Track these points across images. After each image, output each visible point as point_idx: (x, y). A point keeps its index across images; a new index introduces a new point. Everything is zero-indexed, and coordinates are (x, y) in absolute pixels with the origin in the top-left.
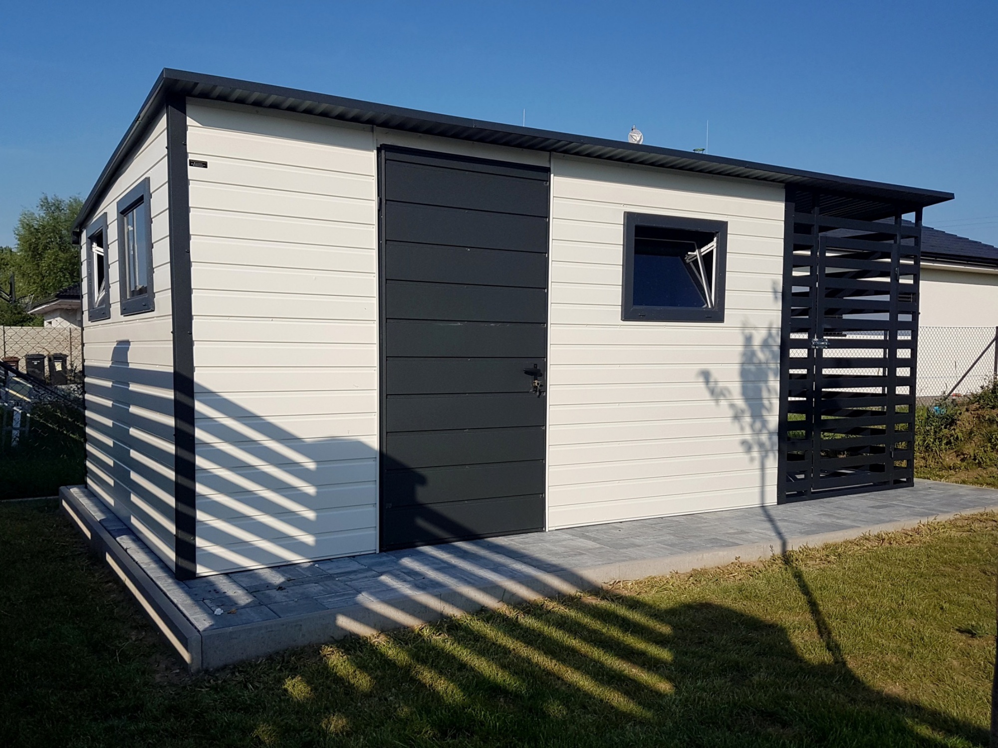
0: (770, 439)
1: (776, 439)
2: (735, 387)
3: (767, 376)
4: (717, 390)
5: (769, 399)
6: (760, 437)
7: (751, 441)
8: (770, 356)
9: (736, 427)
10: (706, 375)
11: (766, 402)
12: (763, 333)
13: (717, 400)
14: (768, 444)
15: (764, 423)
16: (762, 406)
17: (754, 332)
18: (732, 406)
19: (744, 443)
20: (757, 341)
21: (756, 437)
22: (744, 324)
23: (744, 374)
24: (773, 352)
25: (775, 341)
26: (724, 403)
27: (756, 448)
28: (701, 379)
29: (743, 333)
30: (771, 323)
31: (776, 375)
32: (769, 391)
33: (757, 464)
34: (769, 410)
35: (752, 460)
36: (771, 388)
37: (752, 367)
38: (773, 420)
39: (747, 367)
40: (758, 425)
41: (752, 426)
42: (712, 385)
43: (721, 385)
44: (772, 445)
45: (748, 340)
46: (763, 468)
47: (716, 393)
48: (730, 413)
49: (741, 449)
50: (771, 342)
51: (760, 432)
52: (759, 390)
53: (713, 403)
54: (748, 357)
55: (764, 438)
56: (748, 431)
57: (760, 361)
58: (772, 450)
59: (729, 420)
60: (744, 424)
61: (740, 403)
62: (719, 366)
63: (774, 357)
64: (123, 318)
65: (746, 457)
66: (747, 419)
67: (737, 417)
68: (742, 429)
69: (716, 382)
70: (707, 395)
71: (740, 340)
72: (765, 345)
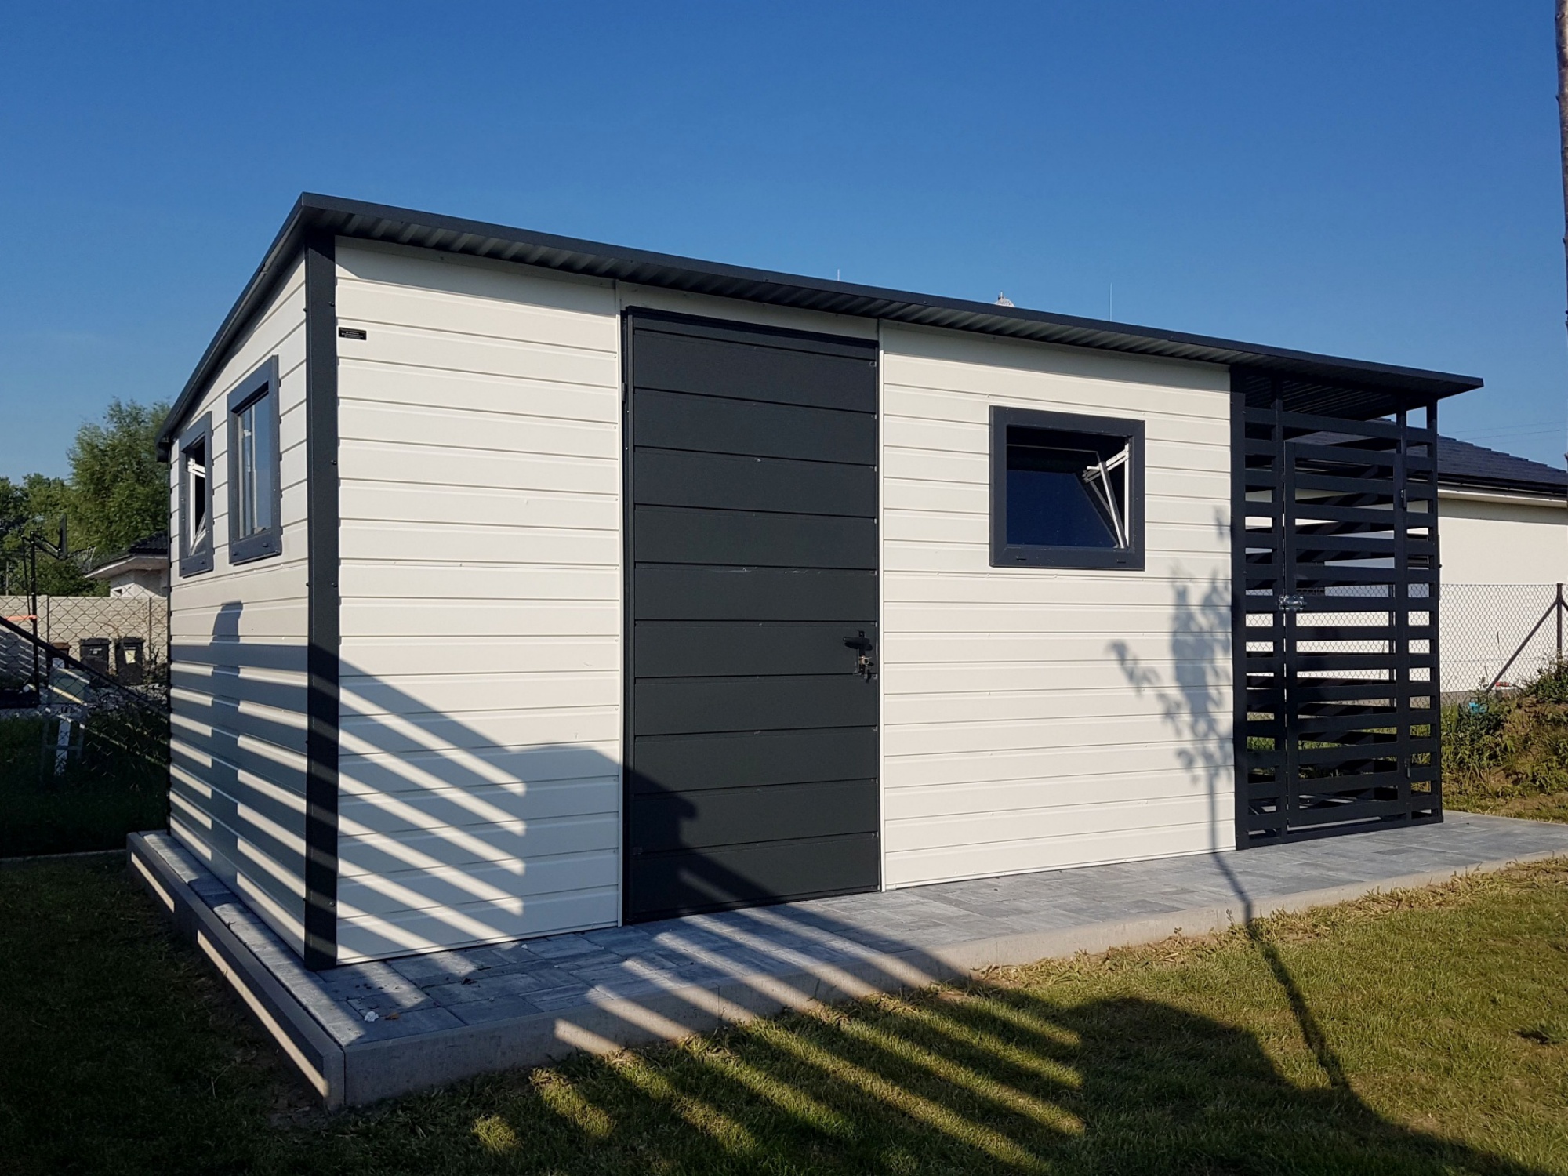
0: (1221, 748)
1: (1230, 747)
2: (1165, 667)
3: (1212, 651)
4: (1139, 673)
5: (1217, 687)
6: (1206, 745)
7: (1192, 752)
8: (1216, 622)
9: (1168, 730)
10: (1120, 650)
11: (1213, 692)
12: (1204, 587)
13: (1138, 689)
14: (1218, 755)
15: (1212, 724)
16: (1208, 697)
17: (1190, 584)
18: (1162, 697)
19: (1181, 753)
20: (1195, 597)
21: (1200, 746)
22: (1174, 572)
23: (1177, 647)
24: (1220, 616)
25: (1222, 599)
26: (1149, 693)
27: (1200, 763)
28: (1113, 656)
29: (1173, 587)
30: (1215, 572)
31: (1226, 650)
32: (1217, 674)
33: (1202, 787)
34: (1218, 704)
35: (1195, 780)
36: (1219, 670)
37: (1190, 639)
38: (1225, 720)
39: (1181, 637)
40: (1202, 726)
41: (1193, 727)
42: (1129, 664)
43: (1143, 665)
44: (1225, 758)
45: (1182, 595)
46: (1212, 793)
47: (1137, 678)
48: (1159, 708)
49: (1178, 763)
50: (1215, 599)
51: (1205, 738)
52: (1201, 674)
53: (1132, 693)
54: (1183, 622)
55: (1212, 746)
56: (1187, 735)
57: (1201, 628)
58: (1225, 765)
59: (1157, 719)
60: (1180, 725)
61: (1174, 693)
62: (1139, 637)
63: (1222, 622)
64: (233, 568)
65: (1185, 776)
66: (1186, 718)
67: (1169, 714)
68: (1178, 732)
69: (1136, 660)
70: (1122, 680)
71: (1169, 597)
72: (1208, 604)
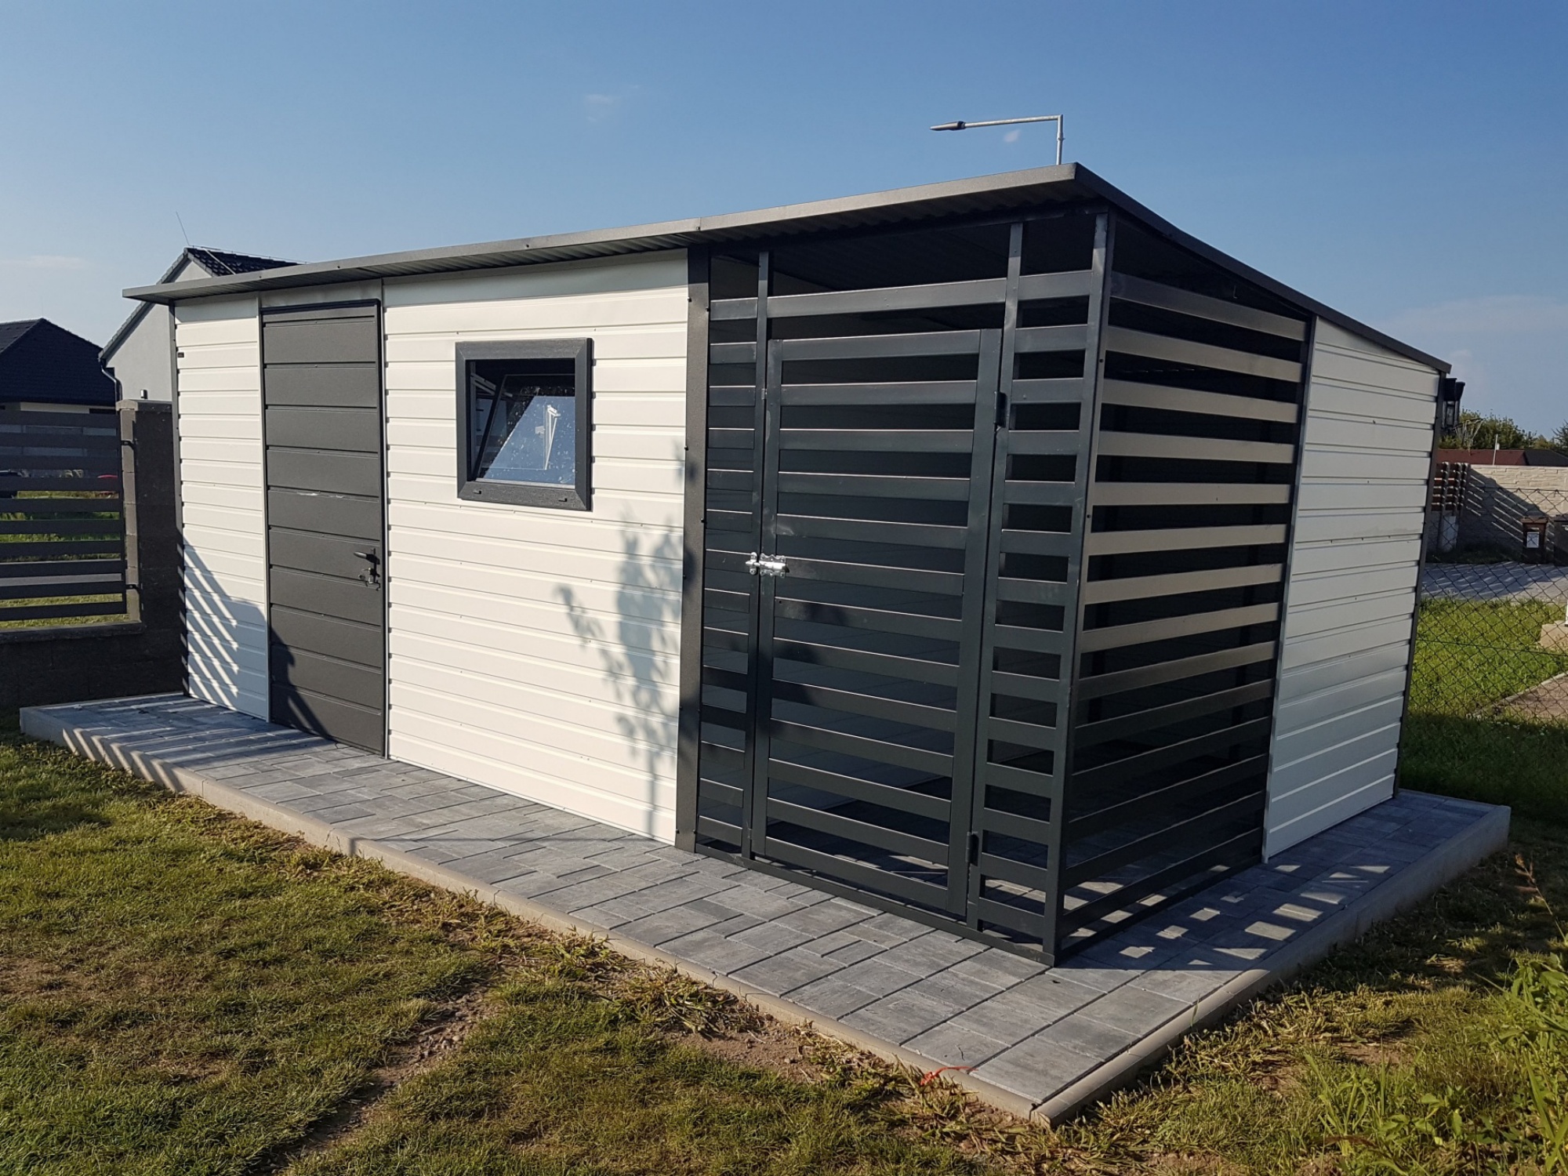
0: (665, 725)
1: (675, 726)
2: (609, 620)
3: (660, 613)
4: (584, 622)
5: (666, 655)
6: (649, 718)
7: (633, 721)
8: (667, 579)
10: (567, 594)
11: (658, 660)
12: (657, 534)
13: (585, 640)
14: (660, 732)
15: (656, 696)
16: (651, 665)
17: (640, 531)
18: (604, 653)
19: (621, 719)
20: (646, 548)
21: (642, 716)
22: (624, 516)
23: (623, 603)
24: (670, 571)
25: (676, 553)
26: (593, 645)
27: (640, 735)
28: (560, 600)
29: (623, 532)
30: (669, 519)
31: (675, 616)
32: (663, 640)
33: (642, 762)
34: (664, 675)
35: (634, 752)
36: (666, 637)
37: (637, 593)
38: (671, 695)
39: (629, 591)
40: (644, 696)
41: (635, 694)
42: (577, 612)
43: (590, 615)
45: (631, 543)
47: (583, 628)
48: (600, 664)
49: (616, 728)
50: (668, 553)
51: (646, 709)
52: (646, 636)
54: (630, 575)
55: (656, 721)
56: (628, 700)
57: (649, 584)
61: (617, 650)
62: (587, 584)
66: (630, 682)
67: (613, 672)
69: (584, 610)
70: (569, 628)
71: (618, 545)
72: (659, 555)
